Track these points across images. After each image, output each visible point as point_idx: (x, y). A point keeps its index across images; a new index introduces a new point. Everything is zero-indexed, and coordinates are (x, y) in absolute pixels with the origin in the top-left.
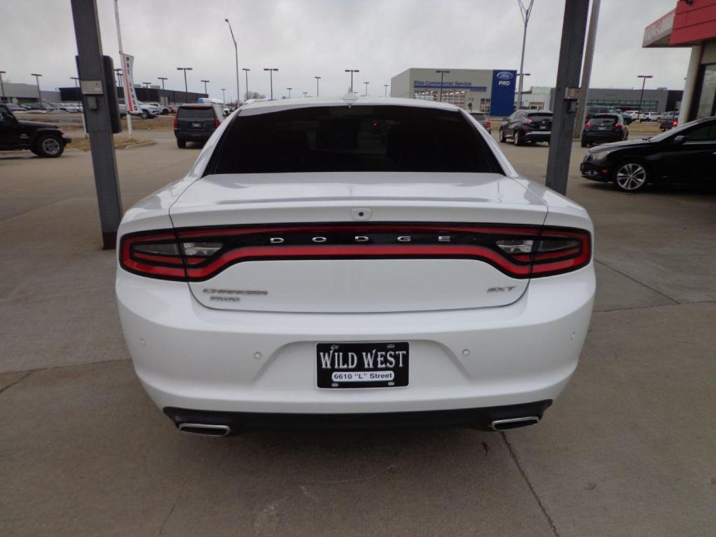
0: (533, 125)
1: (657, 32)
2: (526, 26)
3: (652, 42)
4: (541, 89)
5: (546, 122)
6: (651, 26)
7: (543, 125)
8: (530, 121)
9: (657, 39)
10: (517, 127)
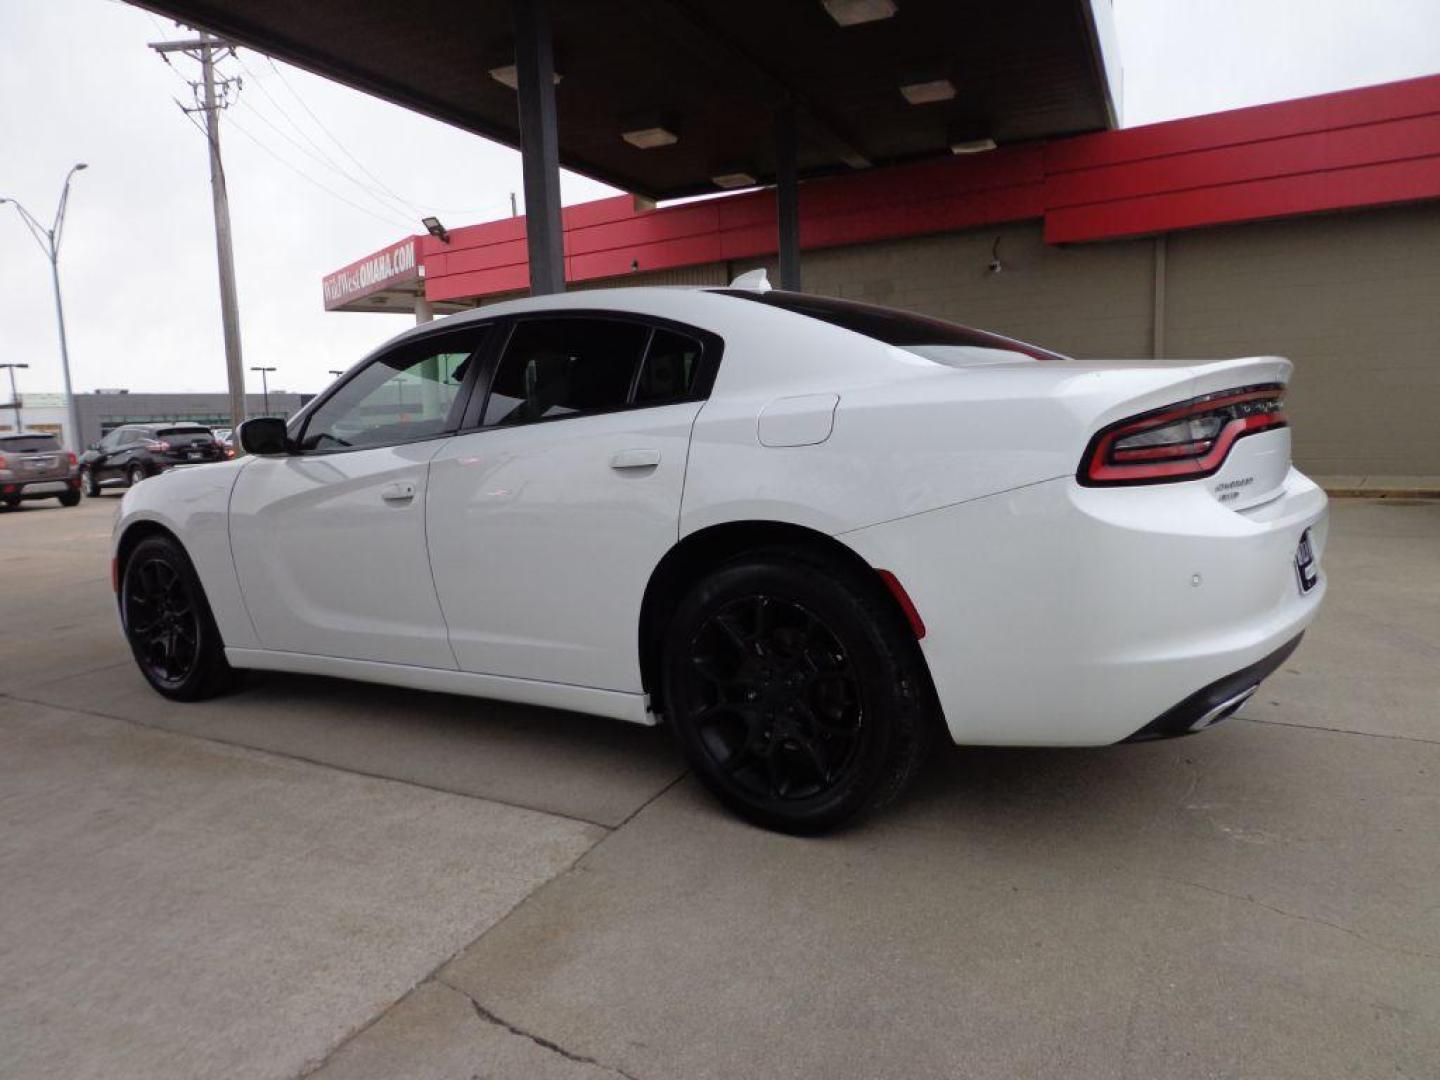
0: (175, 453)
1: (352, 285)
2: (54, 262)
3: (342, 303)
4: (43, 398)
5: (199, 446)
6: (335, 275)
7: (194, 451)
8: (165, 445)
9: (353, 298)
10: (133, 459)
